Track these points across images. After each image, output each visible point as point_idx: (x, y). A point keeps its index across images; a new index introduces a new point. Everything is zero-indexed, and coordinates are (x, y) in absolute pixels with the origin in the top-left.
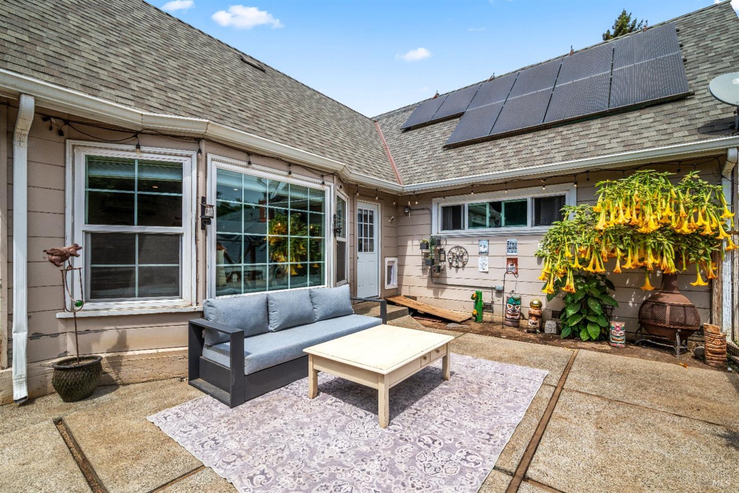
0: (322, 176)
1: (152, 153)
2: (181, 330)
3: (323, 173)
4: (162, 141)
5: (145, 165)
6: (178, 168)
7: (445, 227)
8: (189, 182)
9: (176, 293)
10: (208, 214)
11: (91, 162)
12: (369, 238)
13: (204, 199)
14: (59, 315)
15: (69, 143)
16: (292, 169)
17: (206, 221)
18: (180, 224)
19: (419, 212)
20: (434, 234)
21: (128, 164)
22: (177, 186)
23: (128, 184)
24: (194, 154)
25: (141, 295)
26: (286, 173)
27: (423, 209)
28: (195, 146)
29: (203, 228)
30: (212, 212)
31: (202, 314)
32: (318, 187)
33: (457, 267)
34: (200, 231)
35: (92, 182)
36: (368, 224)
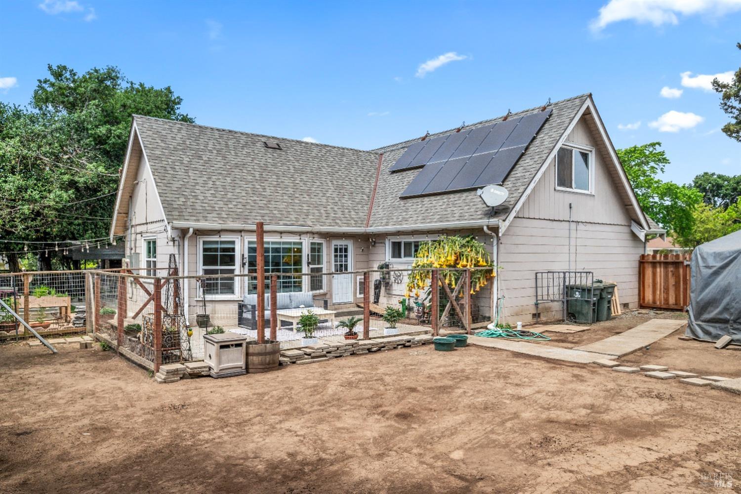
0: (300, 235)
1: (225, 238)
2: (235, 307)
3: (300, 234)
4: (229, 233)
5: (222, 242)
6: (233, 243)
7: (393, 256)
8: (238, 247)
9: (233, 292)
10: (244, 262)
11: (204, 243)
12: (343, 263)
13: (243, 255)
14: (195, 299)
15: (198, 237)
16: (283, 235)
17: (244, 264)
18: (234, 265)
19: (381, 245)
20: (387, 260)
21: (217, 242)
22: (233, 250)
23: (216, 250)
24: (240, 237)
25: (221, 293)
26: (279, 237)
27: (381, 243)
28: (239, 234)
29: (243, 267)
30: (246, 261)
31: (243, 301)
32: (298, 241)
33: (398, 283)
34: (242, 268)
35: (205, 250)
36: (343, 254)
